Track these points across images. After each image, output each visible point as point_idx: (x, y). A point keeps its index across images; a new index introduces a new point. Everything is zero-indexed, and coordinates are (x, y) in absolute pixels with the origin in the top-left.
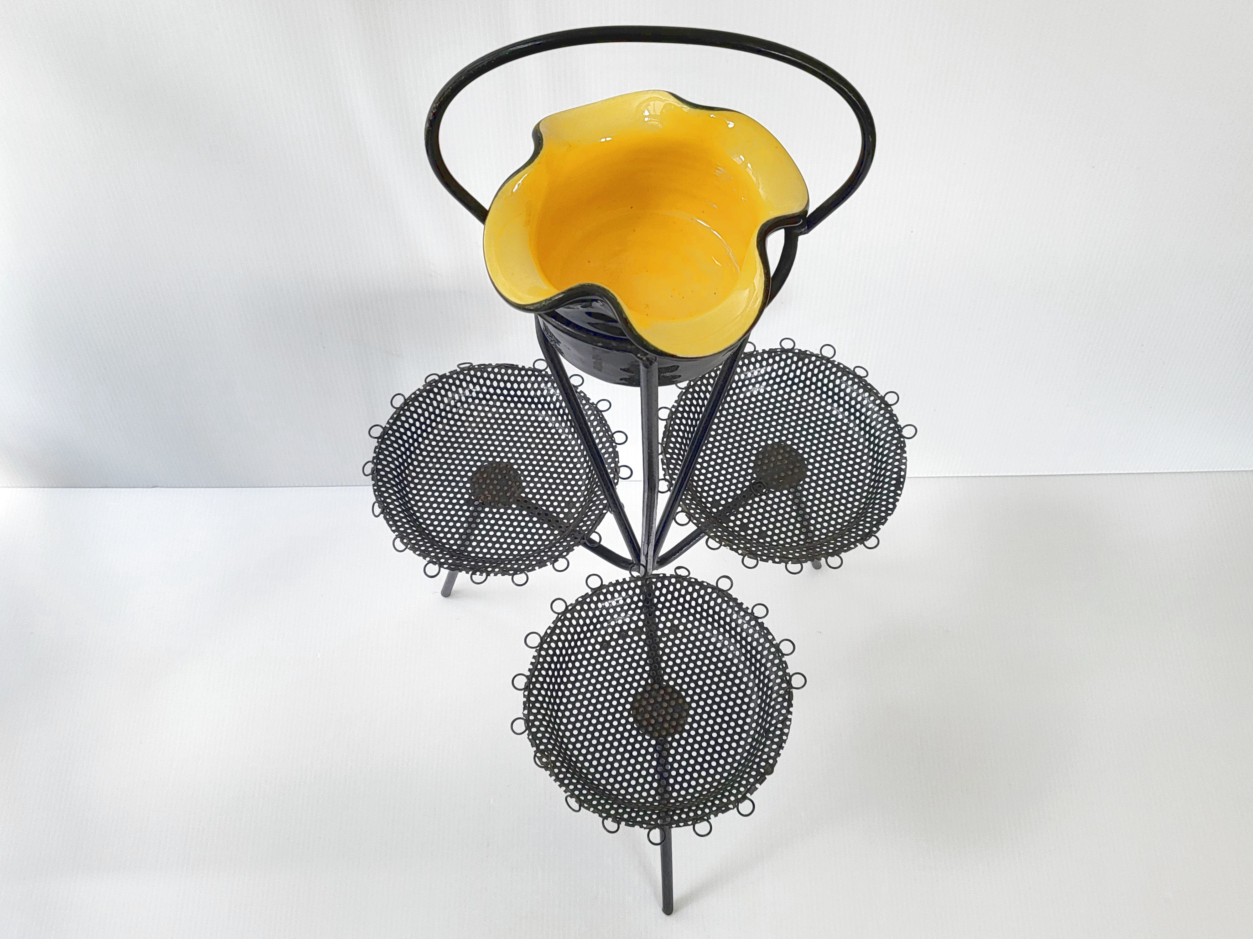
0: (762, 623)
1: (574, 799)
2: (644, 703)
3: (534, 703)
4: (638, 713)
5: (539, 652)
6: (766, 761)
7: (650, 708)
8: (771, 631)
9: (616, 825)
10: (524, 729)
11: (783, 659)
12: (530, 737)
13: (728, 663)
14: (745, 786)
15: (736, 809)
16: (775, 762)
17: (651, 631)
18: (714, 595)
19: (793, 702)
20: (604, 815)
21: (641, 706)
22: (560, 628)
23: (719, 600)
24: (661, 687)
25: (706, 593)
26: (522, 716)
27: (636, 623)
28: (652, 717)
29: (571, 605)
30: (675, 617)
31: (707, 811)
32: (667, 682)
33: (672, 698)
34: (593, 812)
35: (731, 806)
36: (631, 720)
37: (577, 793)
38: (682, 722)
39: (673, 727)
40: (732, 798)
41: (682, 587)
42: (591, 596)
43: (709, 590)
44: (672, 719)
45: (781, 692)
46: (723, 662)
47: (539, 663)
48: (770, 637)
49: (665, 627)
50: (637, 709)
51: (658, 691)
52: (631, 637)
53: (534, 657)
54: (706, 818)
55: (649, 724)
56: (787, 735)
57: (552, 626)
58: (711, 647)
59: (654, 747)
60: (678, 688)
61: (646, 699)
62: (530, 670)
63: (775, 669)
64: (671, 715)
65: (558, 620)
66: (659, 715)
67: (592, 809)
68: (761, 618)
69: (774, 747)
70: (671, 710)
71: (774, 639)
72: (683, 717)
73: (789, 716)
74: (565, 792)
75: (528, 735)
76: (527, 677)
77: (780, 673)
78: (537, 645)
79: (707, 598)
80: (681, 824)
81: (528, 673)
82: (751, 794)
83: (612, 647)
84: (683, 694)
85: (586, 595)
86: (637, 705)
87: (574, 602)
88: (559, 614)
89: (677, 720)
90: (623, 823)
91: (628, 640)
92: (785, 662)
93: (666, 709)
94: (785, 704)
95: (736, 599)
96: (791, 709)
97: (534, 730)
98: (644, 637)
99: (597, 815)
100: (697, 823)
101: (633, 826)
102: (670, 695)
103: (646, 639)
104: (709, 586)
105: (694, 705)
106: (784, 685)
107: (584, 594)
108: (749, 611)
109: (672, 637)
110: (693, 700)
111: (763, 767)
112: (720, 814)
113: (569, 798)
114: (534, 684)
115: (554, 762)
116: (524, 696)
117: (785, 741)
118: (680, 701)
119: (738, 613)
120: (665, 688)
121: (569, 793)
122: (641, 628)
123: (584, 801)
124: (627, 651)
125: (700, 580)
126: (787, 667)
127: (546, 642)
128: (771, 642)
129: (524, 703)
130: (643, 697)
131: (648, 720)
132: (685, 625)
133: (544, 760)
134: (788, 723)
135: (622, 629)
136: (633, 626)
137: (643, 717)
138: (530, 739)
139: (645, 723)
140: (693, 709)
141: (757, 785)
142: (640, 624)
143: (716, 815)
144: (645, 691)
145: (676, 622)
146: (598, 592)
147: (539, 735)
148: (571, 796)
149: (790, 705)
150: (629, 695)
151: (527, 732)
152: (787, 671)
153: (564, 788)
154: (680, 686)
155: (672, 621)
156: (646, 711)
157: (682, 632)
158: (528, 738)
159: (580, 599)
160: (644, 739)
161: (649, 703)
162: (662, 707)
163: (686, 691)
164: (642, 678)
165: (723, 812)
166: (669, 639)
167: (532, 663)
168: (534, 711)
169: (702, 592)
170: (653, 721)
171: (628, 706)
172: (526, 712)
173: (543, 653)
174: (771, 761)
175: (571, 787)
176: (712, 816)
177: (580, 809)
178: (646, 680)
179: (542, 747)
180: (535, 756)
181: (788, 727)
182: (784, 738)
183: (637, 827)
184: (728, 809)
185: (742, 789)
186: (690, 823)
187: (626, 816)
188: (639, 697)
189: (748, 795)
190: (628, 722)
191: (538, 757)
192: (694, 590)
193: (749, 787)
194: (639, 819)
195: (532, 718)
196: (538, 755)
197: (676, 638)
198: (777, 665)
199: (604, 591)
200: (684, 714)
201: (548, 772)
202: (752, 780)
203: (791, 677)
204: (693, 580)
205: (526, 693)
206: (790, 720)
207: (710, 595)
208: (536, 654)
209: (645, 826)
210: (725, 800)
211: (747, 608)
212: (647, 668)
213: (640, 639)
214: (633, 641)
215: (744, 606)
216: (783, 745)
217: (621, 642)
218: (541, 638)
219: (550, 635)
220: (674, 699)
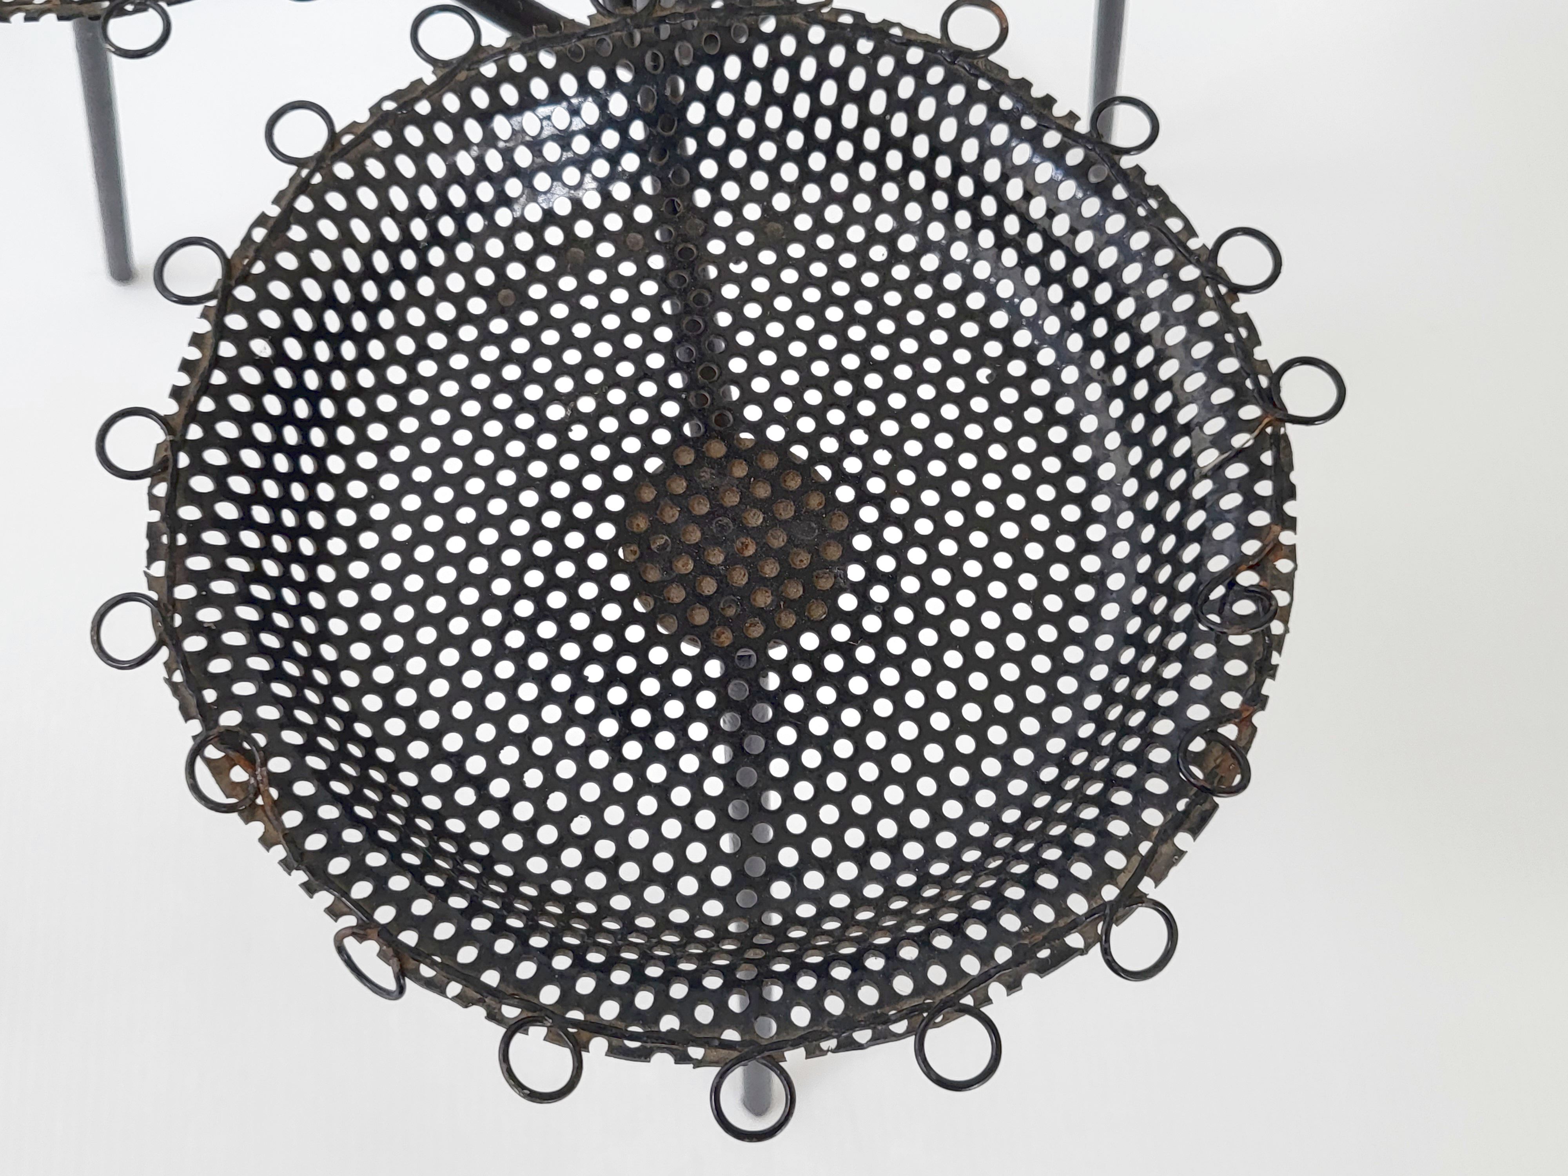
0: (1139, 172)
1: (372, 947)
2: (671, 515)
3: (194, 529)
4: (647, 555)
5: (217, 319)
6: (1208, 730)
7: (694, 536)
8: (1173, 199)
9: (564, 1055)
10: (151, 639)
11: (1237, 308)
12: (178, 677)
13: (993, 349)
14: (1127, 846)
15: (1096, 950)
16: (1249, 731)
17: (686, 240)
18: (935, 75)
19: (1294, 477)
20: (511, 1012)
21: (657, 526)
22: (308, 221)
23: (956, 94)
24: (735, 452)
25: (902, 68)
26: (142, 588)
27: (625, 210)
28: (705, 569)
29: (351, 128)
30: (777, 184)
31: (971, 965)
32: (758, 428)
33: (779, 493)
34: (463, 1000)
35: (1075, 940)
36: (620, 582)
37: (385, 914)
38: (825, 584)
39: (790, 604)
40: (1078, 904)
41: (804, 47)
42: (433, 93)
43: (915, 56)
44: (788, 573)
45: (1240, 440)
46: (975, 345)
47: (217, 362)
48: (1174, 225)
49: (740, 223)
50: (642, 540)
51: (721, 467)
52: (610, 265)
53: (196, 340)
54: (968, 1000)
55: (696, 598)
56: (1284, 615)
57: (274, 211)
58: (924, 291)
59: (717, 686)
60: (800, 451)
61: (677, 499)
62: (177, 393)
63: (1202, 349)
64: (782, 556)
65: (301, 187)
66: (732, 560)
67: (454, 988)
68: (1127, 151)
69: (1236, 668)
70: (778, 540)
71: (1190, 231)
72: (828, 565)
73: (1286, 538)
74: (334, 912)
75: (169, 667)
76: (164, 421)
77: (1229, 365)
78: (209, 288)
79: (906, 87)
80: (863, 1036)
81: (170, 408)
82: (1157, 881)
83: (534, 305)
84: (825, 472)
85: (417, 90)
86: (641, 523)
87: (363, 117)
88: (300, 163)
89: (807, 577)
90: (599, 1044)
91: (598, 277)
92: (1246, 320)
93: (758, 534)
94: (1264, 488)
95: (1024, 85)
96: (1290, 508)
97: (195, 644)
98: (657, 262)
99: (478, 1012)
100: (929, 1023)
101: (643, 1055)
102: (774, 478)
103: (666, 271)
104: (911, 39)
105: (869, 514)
106: (1250, 412)
107: (404, 85)
108: (1082, 127)
109: (767, 257)
110: (864, 498)
111: (1199, 759)
112: (1030, 980)
113: (350, 943)
114: (196, 449)
115: (284, 782)
116: (154, 502)
117: (1278, 643)
118: (815, 501)
119: (1034, 138)
120: (750, 455)
121: (350, 921)
122: (648, 229)
123: (420, 954)
124: (593, 318)
125: (873, 18)
126: (1254, 339)
127: (246, 279)
128: (1178, 242)
129: (152, 532)
130: (663, 493)
131: (688, 582)
132: (816, 211)
133: (238, 774)
134: (1284, 565)
135: (570, 236)
136: (613, 222)
137: (668, 568)
138: (175, 688)
139: (677, 594)
140: (865, 528)
141: (1182, 840)
142: (643, 214)
143: (1013, 986)
144: (671, 468)
145: (781, 202)
146: (462, 76)
147: (220, 666)
148: (361, 933)
149: (1286, 491)
150: (611, 486)
151: (164, 653)
152: (1259, 354)
153: (325, 898)
154: (811, 441)
155: (764, 198)
156: (680, 548)
157: (808, 239)
158: (169, 681)
159: (389, 106)
160: (677, 660)
161: (688, 516)
162: (743, 529)
163: (834, 461)
164: (658, 420)
165: (1044, 968)
166: (757, 269)
167: (186, 366)
168: (199, 563)
169: (886, 66)
170: (709, 586)
171: (606, 531)
172: (159, 569)
173: (236, 322)
174: (1230, 731)
175: (362, 890)
176: (996, 989)
177: (401, 990)
178: (674, 425)
179: (231, 718)
180: (197, 751)
181: (1287, 582)
182: (1276, 627)
183: (662, 1060)
184: (1064, 955)
185: (1115, 859)
186: (900, 1027)
187: (609, 1010)
188: (648, 494)
189: (1146, 885)
190: (607, 595)
191: (208, 762)
192: (853, 58)
193: (1145, 847)
194: (669, 1022)
195: (185, 592)
196: (212, 752)
197: (785, 261)
198: (1213, 334)
199: (489, 70)
200: (834, 552)
201: (258, 828)
202: (1153, 817)
203: (1276, 378)
204: (846, 19)
205: (161, 490)
206: (1291, 553)
207: (919, 72)
208: (205, 327)
209: (696, 1052)
210: (1044, 913)
211: (1073, 117)
212: (676, 381)
213: (645, 273)
214: (615, 280)
215: (1059, 111)
216: (1275, 658)
217: (568, 283)
218: (227, 264)
219: (266, 251)
220: (787, 494)
